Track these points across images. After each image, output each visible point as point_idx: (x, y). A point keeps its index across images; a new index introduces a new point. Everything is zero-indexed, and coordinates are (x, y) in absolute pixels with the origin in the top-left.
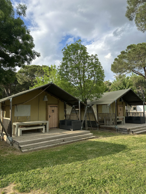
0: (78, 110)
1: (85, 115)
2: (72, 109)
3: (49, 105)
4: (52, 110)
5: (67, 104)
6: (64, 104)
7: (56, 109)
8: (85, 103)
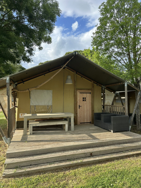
0: (125, 99)
1: (136, 107)
2: (115, 97)
3: (78, 91)
4: (83, 98)
5: (106, 90)
6: (102, 89)
7: (88, 96)
8: (137, 87)
